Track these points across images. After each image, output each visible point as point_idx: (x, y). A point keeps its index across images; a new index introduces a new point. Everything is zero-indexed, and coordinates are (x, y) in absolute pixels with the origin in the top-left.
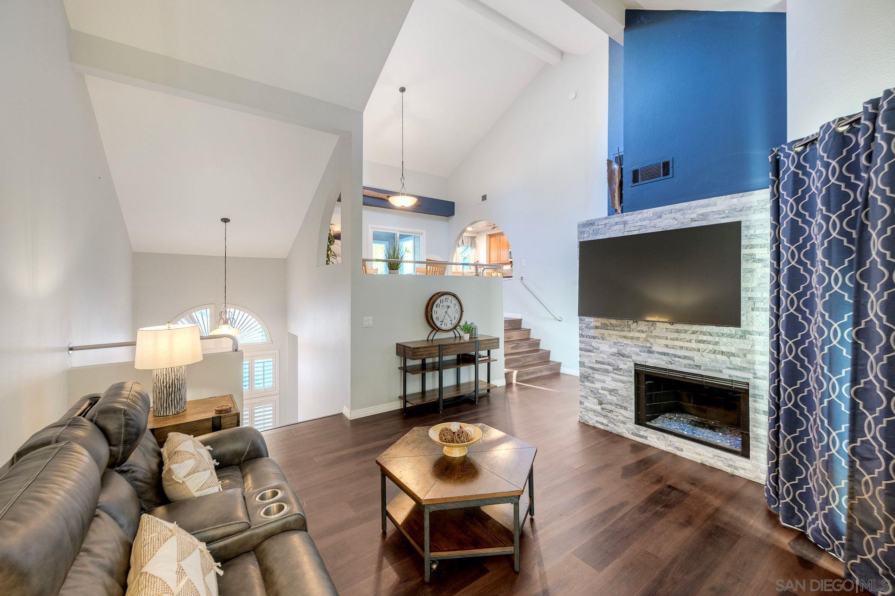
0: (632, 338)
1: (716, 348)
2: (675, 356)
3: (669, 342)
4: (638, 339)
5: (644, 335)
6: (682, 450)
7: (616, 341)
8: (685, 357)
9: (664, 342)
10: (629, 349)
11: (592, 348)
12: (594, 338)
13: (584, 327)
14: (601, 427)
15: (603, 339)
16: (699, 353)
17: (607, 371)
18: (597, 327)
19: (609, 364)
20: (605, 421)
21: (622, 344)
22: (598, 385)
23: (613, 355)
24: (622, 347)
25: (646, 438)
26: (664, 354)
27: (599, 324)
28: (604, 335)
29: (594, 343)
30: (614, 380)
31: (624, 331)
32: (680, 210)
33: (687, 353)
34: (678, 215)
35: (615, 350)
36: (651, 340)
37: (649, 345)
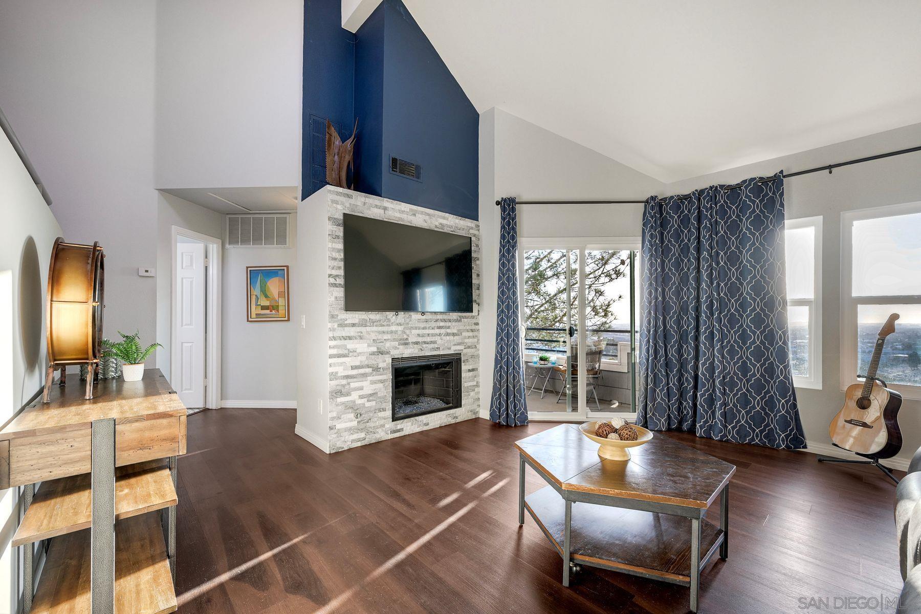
0: (392, 332)
1: (449, 331)
2: (425, 343)
3: (421, 332)
4: (396, 332)
5: (400, 328)
6: (428, 424)
7: (375, 338)
8: (432, 342)
9: (417, 332)
10: (388, 344)
11: (346, 352)
12: (350, 338)
13: (336, 326)
14: (359, 444)
15: (361, 338)
16: (439, 337)
17: (364, 375)
18: (354, 325)
19: (368, 366)
20: (362, 435)
21: (381, 341)
22: (354, 396)
23: (373, 354)
24: (381, 344)
25: (402, 430)
26: (417, 343)
27: (356, 321)
28: (362, 333)
29: (350, 345)
30: (373, 382)
31: (383, 326)
32: (429, 215)
33: (433, 339)
34: (427, 218)
35: (374, 349)
36: (408, 332)
37: (405, 337)
